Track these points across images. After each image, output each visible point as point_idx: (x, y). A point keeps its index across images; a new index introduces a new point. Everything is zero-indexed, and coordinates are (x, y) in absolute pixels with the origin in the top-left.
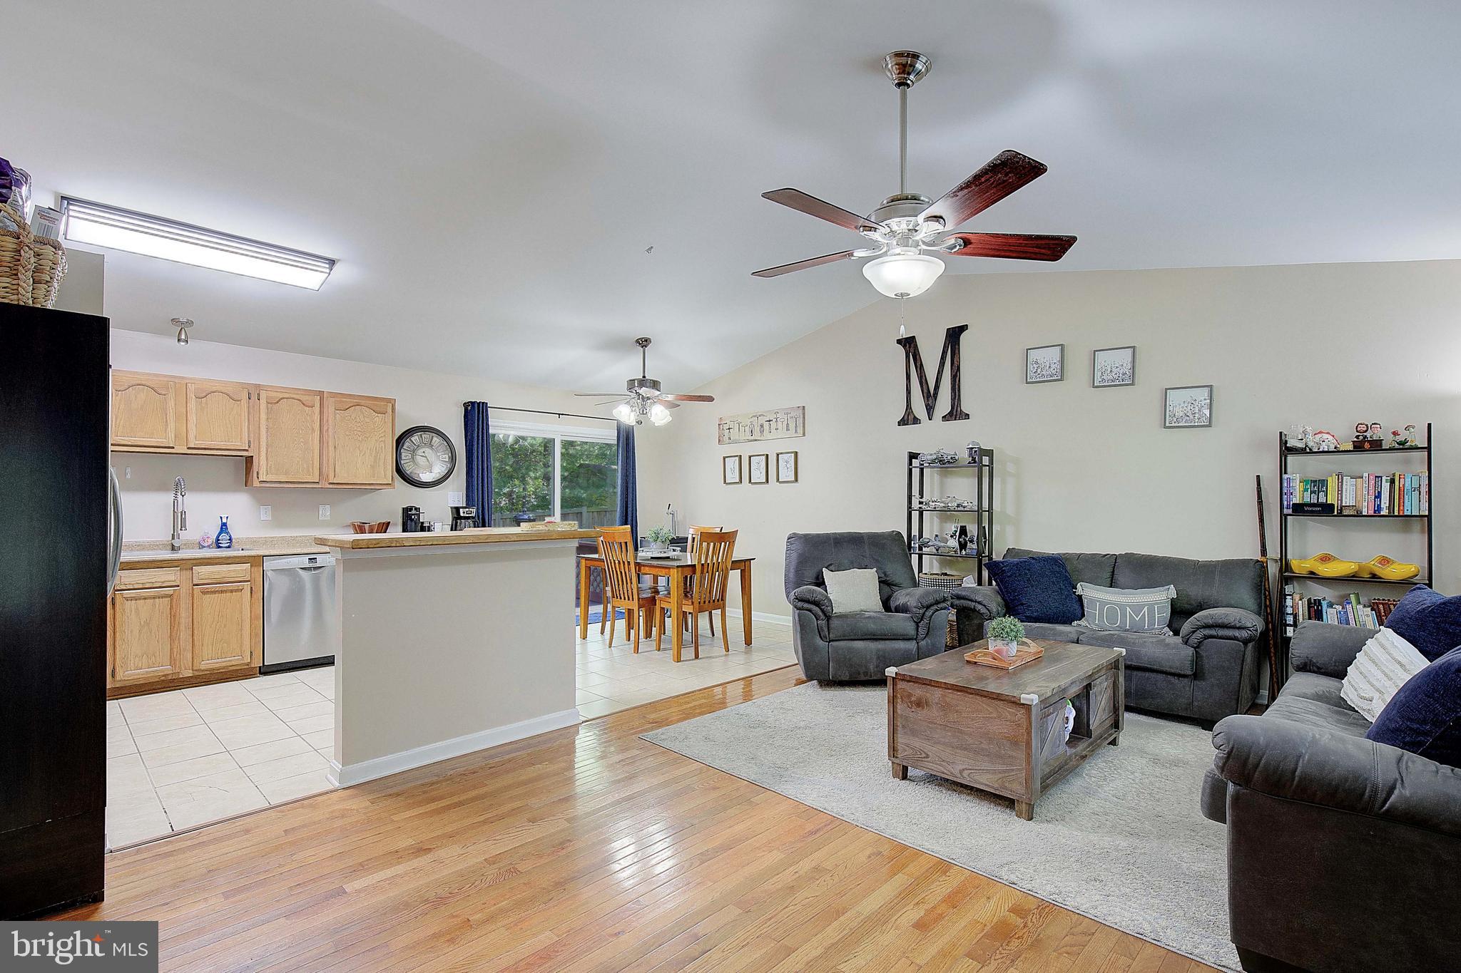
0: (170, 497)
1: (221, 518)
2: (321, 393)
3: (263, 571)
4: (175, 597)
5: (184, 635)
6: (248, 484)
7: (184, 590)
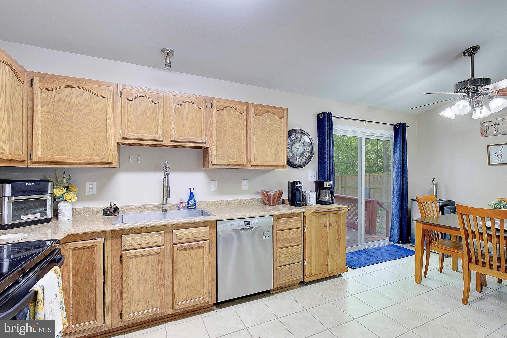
0: (160, 176)
1: (190, 189)
2: (247, 104)
3: (217, 231)
4: (161, 254)
5: (167, 283)
6: (205, 166)
7: (168, 247)
